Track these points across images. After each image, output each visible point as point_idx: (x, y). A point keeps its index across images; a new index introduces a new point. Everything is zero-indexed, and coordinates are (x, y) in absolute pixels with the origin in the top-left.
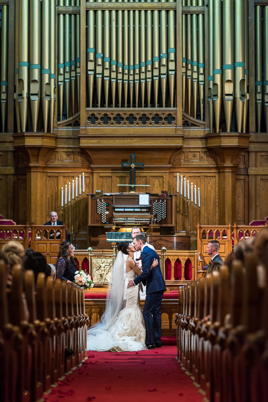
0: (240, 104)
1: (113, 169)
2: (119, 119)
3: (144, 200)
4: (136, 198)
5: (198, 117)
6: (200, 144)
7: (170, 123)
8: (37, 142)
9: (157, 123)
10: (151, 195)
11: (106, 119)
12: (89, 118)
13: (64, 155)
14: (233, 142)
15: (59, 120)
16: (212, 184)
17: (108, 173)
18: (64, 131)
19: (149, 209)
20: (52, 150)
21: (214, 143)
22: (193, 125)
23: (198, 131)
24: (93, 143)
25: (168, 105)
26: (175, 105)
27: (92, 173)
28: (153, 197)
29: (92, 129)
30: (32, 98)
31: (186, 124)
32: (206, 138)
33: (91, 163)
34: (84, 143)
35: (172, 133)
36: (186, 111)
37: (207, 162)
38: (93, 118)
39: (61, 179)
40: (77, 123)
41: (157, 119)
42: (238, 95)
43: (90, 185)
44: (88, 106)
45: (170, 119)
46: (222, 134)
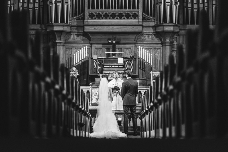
0: (174, 7)
1: (103, 44)
2: (106, 16)
3: (120, 61)
4: (116, 60)
5: (151, 15)
6: (152, 30)
7: (135, 18)
8: (60, 28)
9: (128, 18)
10: (124, 58)
11: (99, 16)
12: (89, 15)
13: (75, 36)
14: (171, 29)
15: (72, 16)
16: (159, 53)
17: (100, 46)
18: (75, 23)
19: (123, 66)
20: (69, 33)
21: (160, 29)
22: (148, 19)
23: (152, 23)
24: (92, 29)
25: (134, 8)
26: (138, 8)
27: (91, 46)
28: (126, 59)
29: (91, 21)
30: (58, 4)
31: (144, 19)
32: (155, 27)
33: (90, 40)
34: (87, 29)
35: (137, 24)
36: (144, 11)
37: (156, 40)
38: (92, 16)
39: (74, 50)
40: (83, 18)
41: (128, 16)
42: (173, 3)
43: (90, 53)
44: (89, 8)
45: (135, 16)
46: (165, 24)
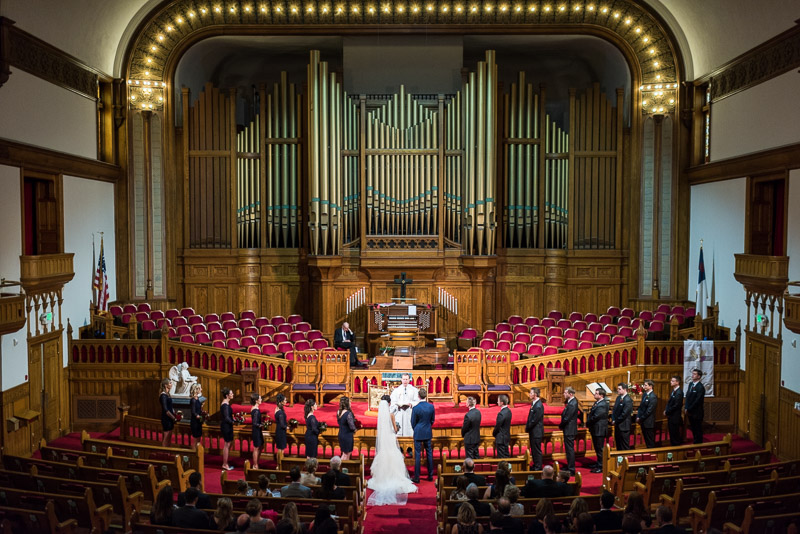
0: (489, 232)
1: (387, 283)
2: (392, 244)
3: (412, 311)
4: (405, 310)
5: (456, 240)
6: (457, 263)
7: (433, 247)
8: (327, 263)
9: (423, 247)
10: (418, 306)
11: (382, 244)
12: (368, 244)
13: (349, 272)
14: (484, 264)
15: (344, 242)
16: (466, 295)
17: (384, 286)
18: (347, 252)
19: (417, 318)
20: (338, 268)
21: (468, 263)
22: (452, 247)
23: (457, 252)
24: (372, 264)
25: (431, 233)
26: (437, 233)
27: (371, 286)
28: (421, 309)
29: (370, 252)
30: (323, 228)
31: (446, 246)
32: (461, 258)
33: (370, 278)
34: (365, 264)
35: (435, 256)
36: (446, 235)
37: (463, 277)
38: (371, 244)
39: (347, 291)
40: (359, 245)
41: (423, 244)
42: (488, 225)
43: (369, 295)
44: (367, 233)
45: (433, 244)
46: (475, 257)
